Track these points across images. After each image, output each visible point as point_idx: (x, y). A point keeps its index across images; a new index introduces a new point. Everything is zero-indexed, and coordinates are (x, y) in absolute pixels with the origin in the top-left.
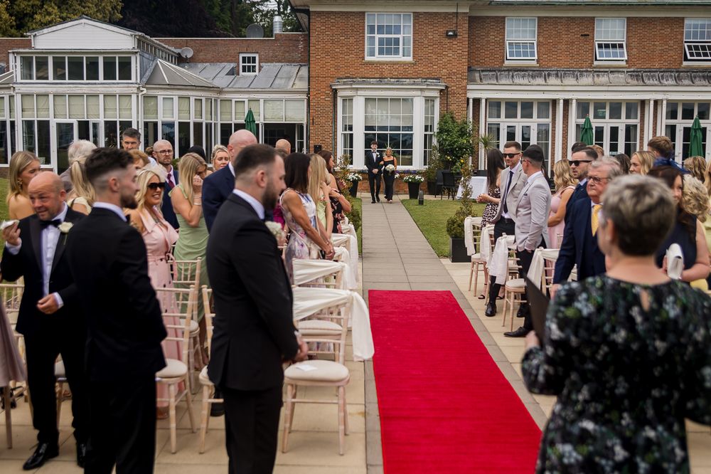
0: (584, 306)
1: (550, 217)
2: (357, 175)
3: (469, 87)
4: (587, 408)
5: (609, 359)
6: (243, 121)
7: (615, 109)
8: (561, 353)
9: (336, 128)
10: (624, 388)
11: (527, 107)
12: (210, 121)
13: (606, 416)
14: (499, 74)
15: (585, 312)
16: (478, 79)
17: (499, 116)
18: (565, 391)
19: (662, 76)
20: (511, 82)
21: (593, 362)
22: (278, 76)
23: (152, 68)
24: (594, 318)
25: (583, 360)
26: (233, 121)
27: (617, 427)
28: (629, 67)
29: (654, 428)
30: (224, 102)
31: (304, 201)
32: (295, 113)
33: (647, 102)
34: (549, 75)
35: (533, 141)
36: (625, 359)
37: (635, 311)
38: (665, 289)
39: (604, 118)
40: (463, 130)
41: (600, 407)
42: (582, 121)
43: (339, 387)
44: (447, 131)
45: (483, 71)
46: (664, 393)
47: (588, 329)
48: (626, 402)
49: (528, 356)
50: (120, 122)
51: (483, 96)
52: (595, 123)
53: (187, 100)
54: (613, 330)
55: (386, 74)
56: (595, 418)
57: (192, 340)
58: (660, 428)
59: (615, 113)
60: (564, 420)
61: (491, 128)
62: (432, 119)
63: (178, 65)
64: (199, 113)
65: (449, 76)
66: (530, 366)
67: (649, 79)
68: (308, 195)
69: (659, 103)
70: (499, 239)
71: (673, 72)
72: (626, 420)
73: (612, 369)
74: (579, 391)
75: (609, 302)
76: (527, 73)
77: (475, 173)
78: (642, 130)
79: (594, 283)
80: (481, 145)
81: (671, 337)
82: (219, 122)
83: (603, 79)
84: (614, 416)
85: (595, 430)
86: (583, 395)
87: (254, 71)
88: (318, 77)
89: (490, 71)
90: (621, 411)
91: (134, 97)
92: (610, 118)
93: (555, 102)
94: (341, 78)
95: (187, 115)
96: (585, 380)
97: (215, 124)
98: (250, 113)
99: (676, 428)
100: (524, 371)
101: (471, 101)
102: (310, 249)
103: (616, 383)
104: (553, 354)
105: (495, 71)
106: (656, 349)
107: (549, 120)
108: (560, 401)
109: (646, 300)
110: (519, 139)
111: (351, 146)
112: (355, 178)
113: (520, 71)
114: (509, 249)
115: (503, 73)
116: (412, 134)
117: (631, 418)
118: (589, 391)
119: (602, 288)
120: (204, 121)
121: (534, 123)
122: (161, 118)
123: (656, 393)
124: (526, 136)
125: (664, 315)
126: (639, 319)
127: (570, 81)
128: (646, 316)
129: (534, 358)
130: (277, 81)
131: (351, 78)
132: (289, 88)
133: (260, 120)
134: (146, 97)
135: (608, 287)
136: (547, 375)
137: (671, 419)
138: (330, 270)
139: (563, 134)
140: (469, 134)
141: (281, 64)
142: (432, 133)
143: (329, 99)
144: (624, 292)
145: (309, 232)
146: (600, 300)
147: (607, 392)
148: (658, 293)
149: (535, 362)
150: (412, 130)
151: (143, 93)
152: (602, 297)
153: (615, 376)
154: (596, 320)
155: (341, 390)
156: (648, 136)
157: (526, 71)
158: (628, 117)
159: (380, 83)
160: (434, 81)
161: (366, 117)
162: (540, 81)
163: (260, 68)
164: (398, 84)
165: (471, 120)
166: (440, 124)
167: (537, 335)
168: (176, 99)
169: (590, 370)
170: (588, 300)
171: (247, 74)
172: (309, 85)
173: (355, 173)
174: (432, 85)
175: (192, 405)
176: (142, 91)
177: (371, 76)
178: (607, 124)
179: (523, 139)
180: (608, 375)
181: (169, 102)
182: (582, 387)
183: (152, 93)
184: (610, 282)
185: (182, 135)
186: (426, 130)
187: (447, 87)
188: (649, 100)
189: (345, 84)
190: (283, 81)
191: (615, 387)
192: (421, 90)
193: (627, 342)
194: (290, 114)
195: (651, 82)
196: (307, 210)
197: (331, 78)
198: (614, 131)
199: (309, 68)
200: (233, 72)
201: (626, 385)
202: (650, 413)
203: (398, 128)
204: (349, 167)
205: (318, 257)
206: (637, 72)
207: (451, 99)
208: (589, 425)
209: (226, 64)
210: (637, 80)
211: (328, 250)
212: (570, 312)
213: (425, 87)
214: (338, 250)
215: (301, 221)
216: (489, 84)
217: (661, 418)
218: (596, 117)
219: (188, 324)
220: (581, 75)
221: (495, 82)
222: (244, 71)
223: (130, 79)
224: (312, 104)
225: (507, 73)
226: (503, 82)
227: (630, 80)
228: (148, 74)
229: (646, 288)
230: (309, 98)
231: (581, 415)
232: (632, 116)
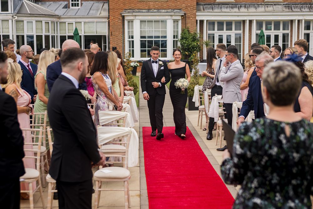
0: (254, 135)
1: (242, 84)
2: (136, 63)
3: (197, 14)
4: (256, 191)
5: (268, 164)
6: (72, 34)
7: (277, 24)
8: (242, 161)
9: (124, 38)
10: (276, 179)
11: (229, 24)
12: (54, 34)
13: (268, 195)
14: (213, 6)
15: (255, 138)
16: (202, 9)
17: (214, 30)
18: (245, 183)
19: (302, 7)
20: (220, 11)
21: (259, 166)
22: (92, 9)
23: (20, 4)
24: (259, 141)
25: (254, 165)
26: (67, 34)
27: (273, 201)
28: (284, 2)
29: (293, 201)
30: (61, 24)
31: (105, 78)
32: (102, 29)
33: (294, 21)
34: (241, 7)
35: (233, 43)
36: (277, 164)
37: (282, 137)
38: (298, 124)
39: (271, 30)
40: (194, 37)
41: (264, 191)
42: (259, 32)
43: (124, 181)
44: (186, 38)
45: (205, 5)
46: (299, 182)
47: (256, 148)
48: (278, 188)
49: (224, 163)
50: (3, 35)
51: (205, 18)
52: (266, 33)
53: (40, 23)
54: (270, 148)
55: (151, 7)
56: (261, 197)
57: (42, 157)
58: (297, 201)
59: (277, 27)
60: (244, 198)
61: (210, 36)
62: (177, 31)
63: (35, 3)
64: (47, 30)
65: (186, 7)
66: (225, 169)
67: (295, 9)
68: (107, 75)
69: (300, 21)
70: (213, 98)
71: (308, 4)
72: (278, 197)
73: (270, 169)
74: (252, 182)
75: (267, 132)
76: (229, 6)
77: (201, 61)
78: (291, 36)
79: (259, 122)
80: (205, 46)
81: (302, 151)
82: (59, 35)
83: (270, 8)
84: (271, 195)
85: (261, 204)
86: (255, 184)
87: (78, 6)
88: (114, 9)
89: (209, 5)
90: (275, 193)
91: (10, 21)
92: (274, 30)
93: (244, 22)
94: (127, 10)
95: (41, 31)
96: (255, 176)
97: (57, 36)
98: (76, 30)
99: (305, 201)
100: (222, 172)
101: (198, 22)
102: (108, 105)
103: (272, 177)
104: (238, 162)
105: (211, 5)
106: (294, 158)
107: (241, 32)
108: (242, 188)
109: (288, 130)
110: (225, 43)
111: (133, 47)
112: (135, 65)
113: (225, 4)
114: (219, 103)
115: (216, 6)
116: (166, 41)
117: (281, 196)
118: (258, 182)
119: (264, 124)
120: (50, 34)
121: (233, 33)
122: (26, 33)
123: (294, 182)
124: (229, 41)
125: (298, 139)
126: (284, 141)
127: (252, 10)
128: (288, 139)
129: (228, 164)
130: (91, 12)
131: (132, 10)
132: (98, 15)
133: (82, 33)
134: (17, 21)
135: (267, 124)
136: (234, 173)
137: (302, 196)
138: (120, 116)
139: (249, 39)
140: (198, 39)
141: (93, 2)
142: (177, 39)
143: (120, 21)
144: (276, 127)
145: (108, 96)
146: (262, 131)
147: (267, 183)
148: (295, 126)
149: (228, 167)
150: (166, 38)
151: (15, 19)
152: (264, 129)
153: (272, 173)
154: (261, 143)
155: (126, 183)
156: (295, 39)
157: (228, 4)
158: (284, 29)
159: (148, 12)
160: (178, 10)
161: (141, 31)
162: (236, 10)
163: (82, 4)
164: (158, 13)
165: (199, 32)
166: (181, 34)
167: (229, 151)
168: (34, 22)
169: (258, 170)
170: (256, 131)
171: (74, 7)
172: (109, 13)
173: (135, 62)
174: (177, 13)
175: (42, 194)
176: (15, 18)
177: (143, 8)
178: (272, 33)
179: (227, 42)
180: (268, 173)
181: (30, 24)
182: (254, 180)
183: (20, 19)
184: (268, 121)
185: (38, 43)
186: (174, 38)
187: (185, 14)
188: (295, 20)
189: (129, 12)
190: (94, 12)
191: (271, 179)
192: (171, 16)
193: (278, 154)
194: (98, 30)
195: (296, 10)
196: (107, 83)
197: (122, 9)
198: (277, 37)
199: (109, 4)
200: (66, 7)
201: (278, 178)
202: (291, 193)
203: (158, 37)
204: (132, 59)
205: (113, 110)
206: (288, 4)
207: (188, 21)
208: (258, 201)
209: (62, 2)
210: (289, 9)
211: (119, 105)
212: (246, 139)
213: (173, 14)
214: (125, 105)
215: (104, 89)
216: (208, 12)
217: (297, 195)
218: (267, 29)
219: (40, 149)
220: (258, 7)
221: (211, 11)
222: (72, 5)
223: (8, 11)
224: (110, 24)
225: (218, 6)
226: (216, 10)
227: (284, 9)
228: (18, 8)
229: (288, 124)
230: (109, 21)
231: (254, 195)
232: (286, 29)
